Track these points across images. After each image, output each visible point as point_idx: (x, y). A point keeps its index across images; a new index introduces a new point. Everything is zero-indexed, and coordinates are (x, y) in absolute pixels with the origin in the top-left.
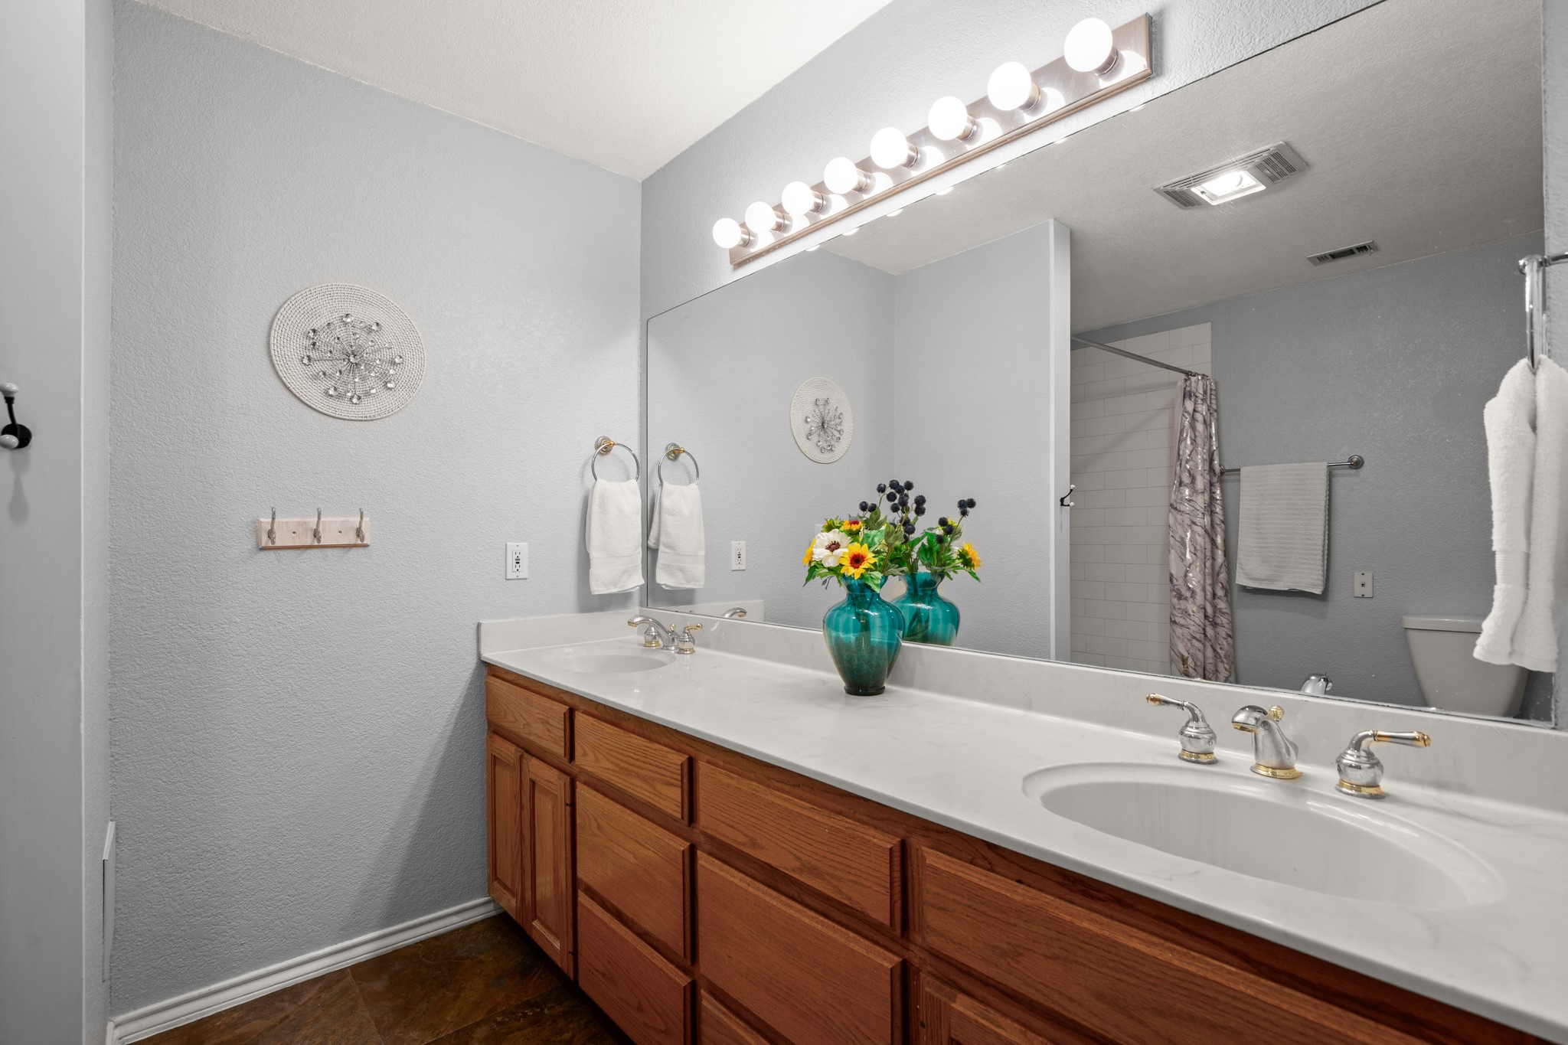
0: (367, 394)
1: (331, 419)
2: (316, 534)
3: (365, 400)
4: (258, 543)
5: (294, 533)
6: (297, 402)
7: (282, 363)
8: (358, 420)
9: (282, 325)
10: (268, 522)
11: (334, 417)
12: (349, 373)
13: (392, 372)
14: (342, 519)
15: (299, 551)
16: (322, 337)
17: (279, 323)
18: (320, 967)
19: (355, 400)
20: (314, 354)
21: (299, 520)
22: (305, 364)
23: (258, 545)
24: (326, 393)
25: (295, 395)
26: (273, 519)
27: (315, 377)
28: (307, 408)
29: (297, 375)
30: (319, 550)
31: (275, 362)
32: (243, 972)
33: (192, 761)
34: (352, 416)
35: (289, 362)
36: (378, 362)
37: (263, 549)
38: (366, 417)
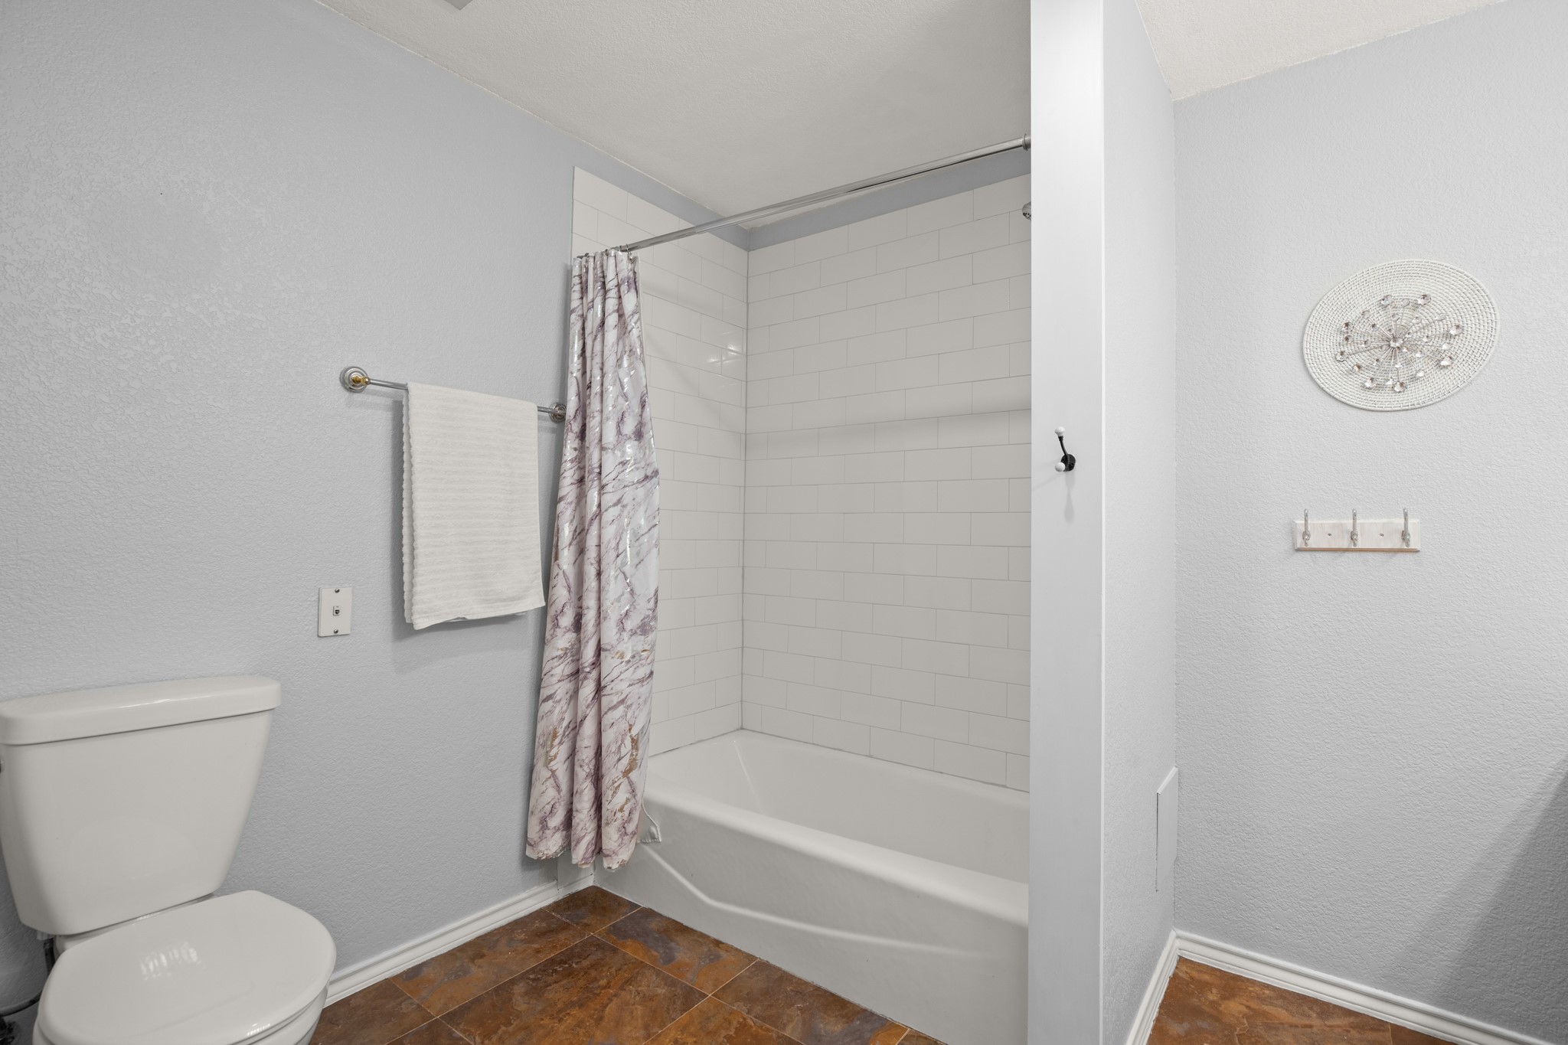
0: (1414, 379)
1: (1370, 413)
2: (1353, 536)
3: (1411, 387)
4: (1294, 544)
5: (1330, 535)
6: (1332, 401)
7: (1315, 365)
8: (1403, 410)
9: (1314, 328)
10: (1302, 524)
11: (1373, 411)
12: (1391, 359)
13: (1445, 347)
14: (1385, 520)
15: (1336, 554)
16: (1358, 328)
17: (1311, 326)
18: (1357, 1002)
19: (1398, 388)
20: (1347, 349)
21: (1334, 521)
22: (1339, 361)
23: (1293, 546)
24: (1364, 387)
25: (1330, 395)
26: (1306, 520)
27: (1351, 372)
28: (1343, 405)
29: (1331, 375)
30: (1358, 554)
31: (1308, 365)
32: (1277, 957)
33: (1235, 738)
34: (1394, 406)
35: (1322, 363)
36: (1425, 340)
37: (1298, 550)
38: (1414, 405)
